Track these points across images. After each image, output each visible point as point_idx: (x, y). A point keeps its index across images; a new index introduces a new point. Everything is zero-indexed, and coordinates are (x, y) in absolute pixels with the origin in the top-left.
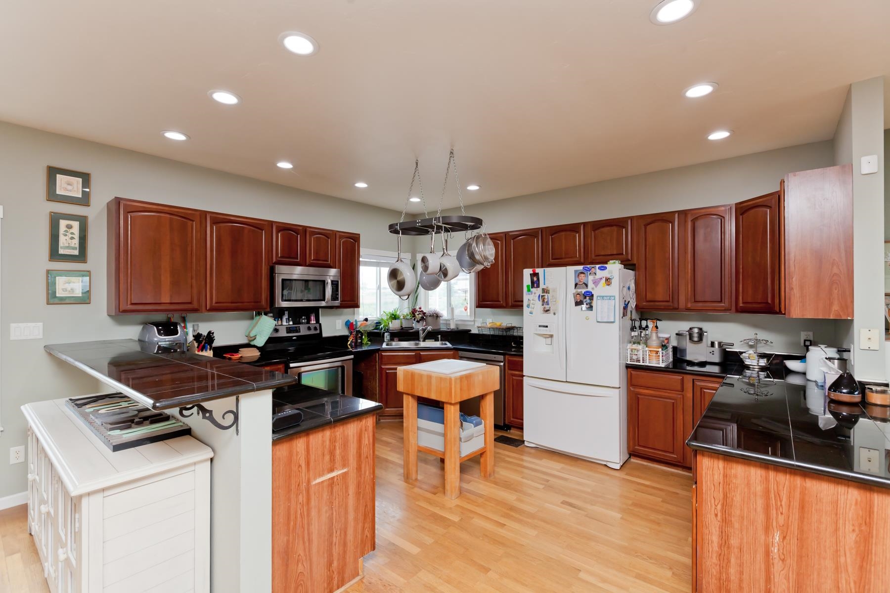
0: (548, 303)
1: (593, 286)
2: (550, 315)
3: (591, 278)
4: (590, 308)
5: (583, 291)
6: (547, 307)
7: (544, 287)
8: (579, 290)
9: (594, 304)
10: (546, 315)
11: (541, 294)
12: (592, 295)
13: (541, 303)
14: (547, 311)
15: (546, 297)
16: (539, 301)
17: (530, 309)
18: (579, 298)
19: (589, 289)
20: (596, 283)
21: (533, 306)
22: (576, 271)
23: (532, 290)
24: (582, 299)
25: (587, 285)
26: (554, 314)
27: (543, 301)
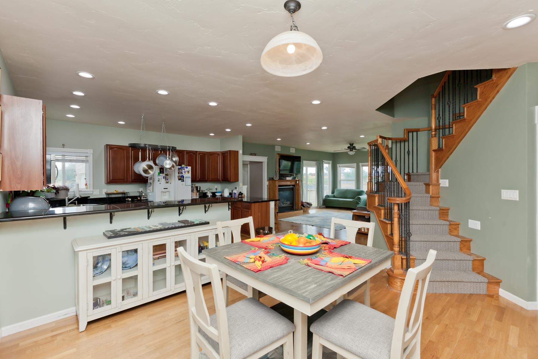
0: (168, 180)
1: (184, 173)
2: (169, 184)
3: (183, 171)
4: (183, 181)
5: (181, 175)
6: (167, 181)
7: (166, 173)
8: (180, 175)
9: (184, 180)
10: (167, 184)
11: (165, 176)
12: (184, 177)
13: (165, 179)
14: (167, 183)
15: (167, 177)
16: (164, 179)
17: (159, 182)
18: (179, 178)
19: (183, 175)
20: (185, 172)
21: (161, 181)
22: (178, 168)
23: (160, 174)
24: (181, 178)
25: (182, 173)
26: (171, 183)
27: (166, 179)
